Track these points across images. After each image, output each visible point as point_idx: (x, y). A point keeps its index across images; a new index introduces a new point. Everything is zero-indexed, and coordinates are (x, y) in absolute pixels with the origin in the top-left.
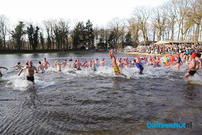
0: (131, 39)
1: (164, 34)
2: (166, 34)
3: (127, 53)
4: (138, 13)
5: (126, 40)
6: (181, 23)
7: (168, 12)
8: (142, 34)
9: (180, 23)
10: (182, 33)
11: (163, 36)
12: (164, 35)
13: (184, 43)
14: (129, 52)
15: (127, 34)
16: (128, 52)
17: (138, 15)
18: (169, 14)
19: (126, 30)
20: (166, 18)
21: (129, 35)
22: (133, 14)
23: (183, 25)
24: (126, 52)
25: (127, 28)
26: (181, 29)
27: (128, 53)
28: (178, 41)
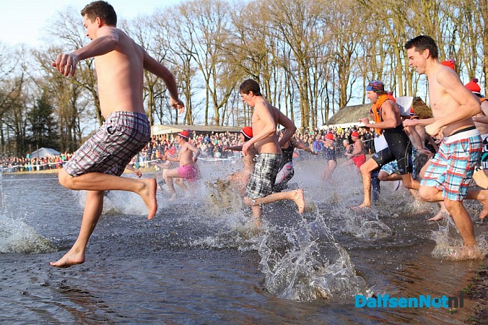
0: (50, 124)
1: (164, 107)
2: (168, 107)
3: (38, 171)
4: (74, 31)
5: (33, 129)
6: (211, 75)
7: (171, 40)
8: (92, 109)
9: (209, 75)
10: (216, 104)
11: (162, 114)
12: (164, 112)
13: (224, 132)
14: (48, 167)
15: (35, 107)
16: (42, 168)
17: (75, 37)
18: (173, 45)
19: (32, 92)
20: (166, 58)
21: (43, 109)
22: (56, 32)
23: (215, 80)
24: (35, 168)
25: (33, 84)
26: (213, 91)
27: (42, 172)
28: (207, 127)
